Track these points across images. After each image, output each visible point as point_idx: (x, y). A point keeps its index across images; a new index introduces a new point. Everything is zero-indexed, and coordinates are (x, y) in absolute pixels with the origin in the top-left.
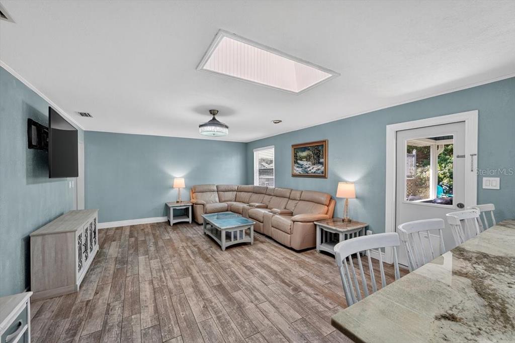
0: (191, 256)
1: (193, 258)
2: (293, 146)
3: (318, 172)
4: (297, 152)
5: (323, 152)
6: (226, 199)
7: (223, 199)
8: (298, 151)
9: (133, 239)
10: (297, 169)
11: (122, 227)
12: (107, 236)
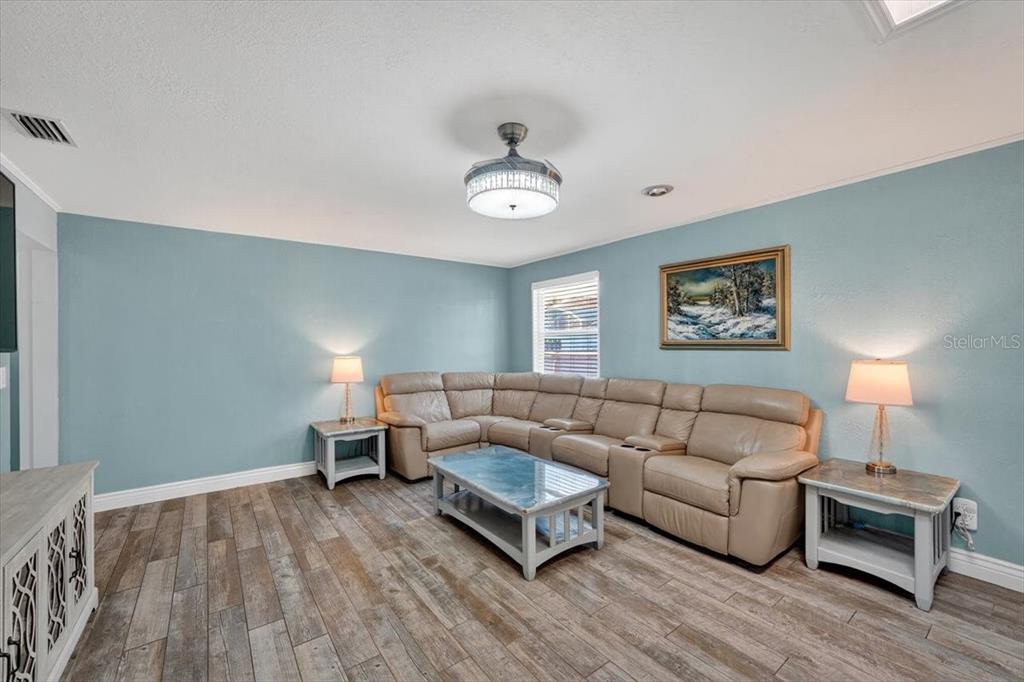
0: (436, 610)
1: (450, 625)
2: (663, 268)
3: (757, 333)
4: (678, 282)
5: (772, 278)
6: (470, 409)
7: (461, 411)
8: (682, 281)
9: (220, 547)
10: (680, 328)
11: (183, 500)
12: (132, 536)
